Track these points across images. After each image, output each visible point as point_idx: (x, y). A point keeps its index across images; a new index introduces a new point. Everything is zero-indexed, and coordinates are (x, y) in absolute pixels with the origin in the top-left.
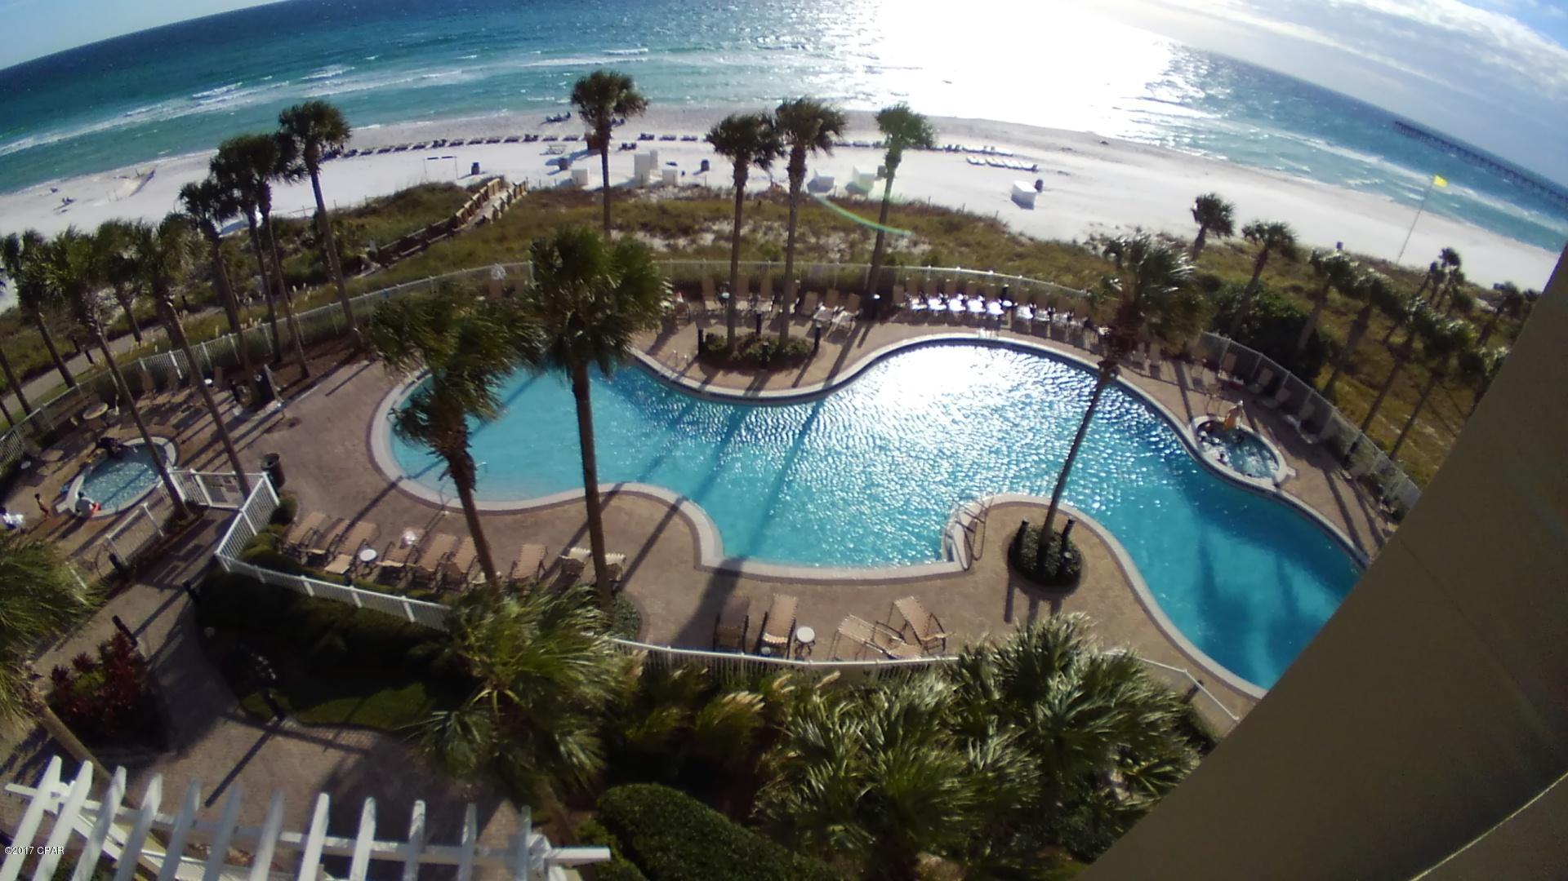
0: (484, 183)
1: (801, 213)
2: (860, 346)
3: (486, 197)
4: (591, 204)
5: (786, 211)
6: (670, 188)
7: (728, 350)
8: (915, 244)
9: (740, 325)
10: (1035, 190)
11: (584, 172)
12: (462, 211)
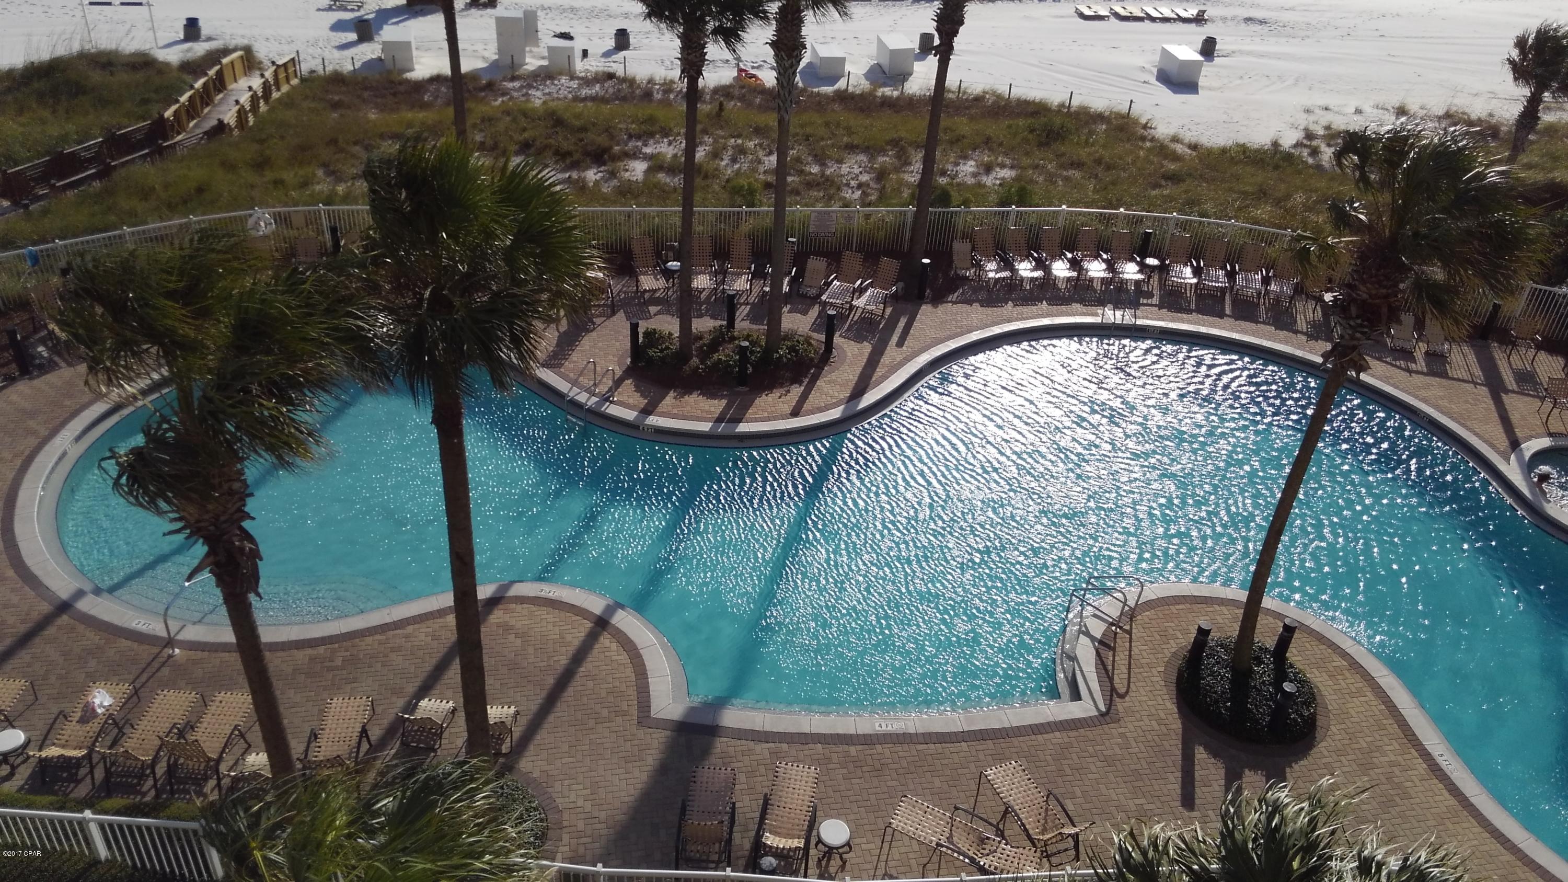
0: (214, 57)
1: (795, 122)
2: (900, 344)
3: (219, 83)
4: (424, 106)
5: (771, 120)
6: (564, 80)
7: (682, 356)
8: (988, 169)
9: (700, 316)
10: (1200, 58)
11: (406, 46)
12: (174, 108)
